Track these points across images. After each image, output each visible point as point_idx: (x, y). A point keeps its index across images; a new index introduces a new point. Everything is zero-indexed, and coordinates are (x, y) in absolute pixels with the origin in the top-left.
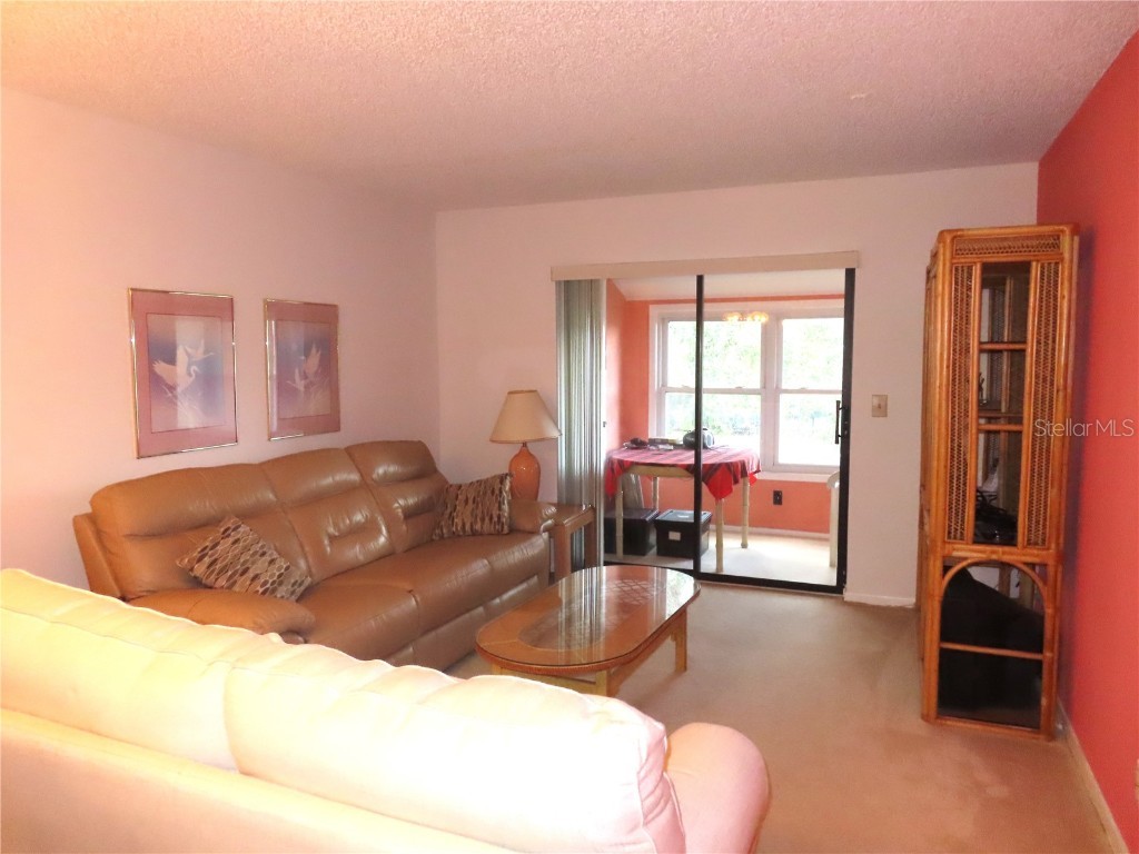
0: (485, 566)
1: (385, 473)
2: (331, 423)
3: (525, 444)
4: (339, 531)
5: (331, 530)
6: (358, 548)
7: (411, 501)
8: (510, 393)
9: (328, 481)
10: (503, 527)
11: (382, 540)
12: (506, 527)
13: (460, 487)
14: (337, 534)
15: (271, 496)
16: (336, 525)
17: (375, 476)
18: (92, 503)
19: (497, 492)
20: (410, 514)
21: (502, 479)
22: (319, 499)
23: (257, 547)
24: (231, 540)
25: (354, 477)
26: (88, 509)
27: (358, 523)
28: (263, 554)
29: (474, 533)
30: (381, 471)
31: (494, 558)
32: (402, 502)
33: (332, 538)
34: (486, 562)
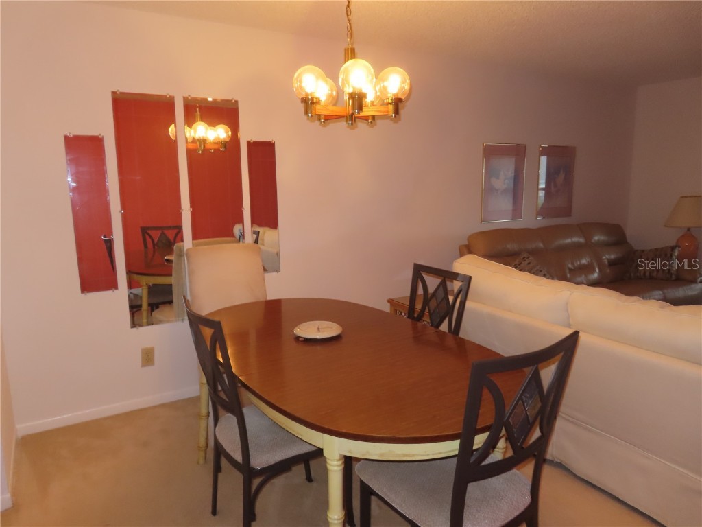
0: (660, 294)
1: (598, 240)
2: (567, 211)
3: (689, 229)
4: (574, 266)
5: (570, 266)
6: (583, 276)
7: (612, 257)
8: (683, 197)
9: (569, 241)
10: (671, 277)
11: (596, 275)
12: (673, 276)
13: (643, 251)
14: (573, 268)
15: (541, 245)
16: (572, 264)
17: (593, 241)
18: (468, 239)
19: (669, 255)
20: (612, 263)
21: (673, 248)
22: (563, 249)
23: (538, 267)
24: (526, 262)
25: (582, 240)
26: (466, 243)
27: (584, 264)
28: (541, 271)
29: (651, 278)
30: (596, 238)
31: (666, 291)
32: (607, 257)
33: (570, 270)
34: (661, 292)
